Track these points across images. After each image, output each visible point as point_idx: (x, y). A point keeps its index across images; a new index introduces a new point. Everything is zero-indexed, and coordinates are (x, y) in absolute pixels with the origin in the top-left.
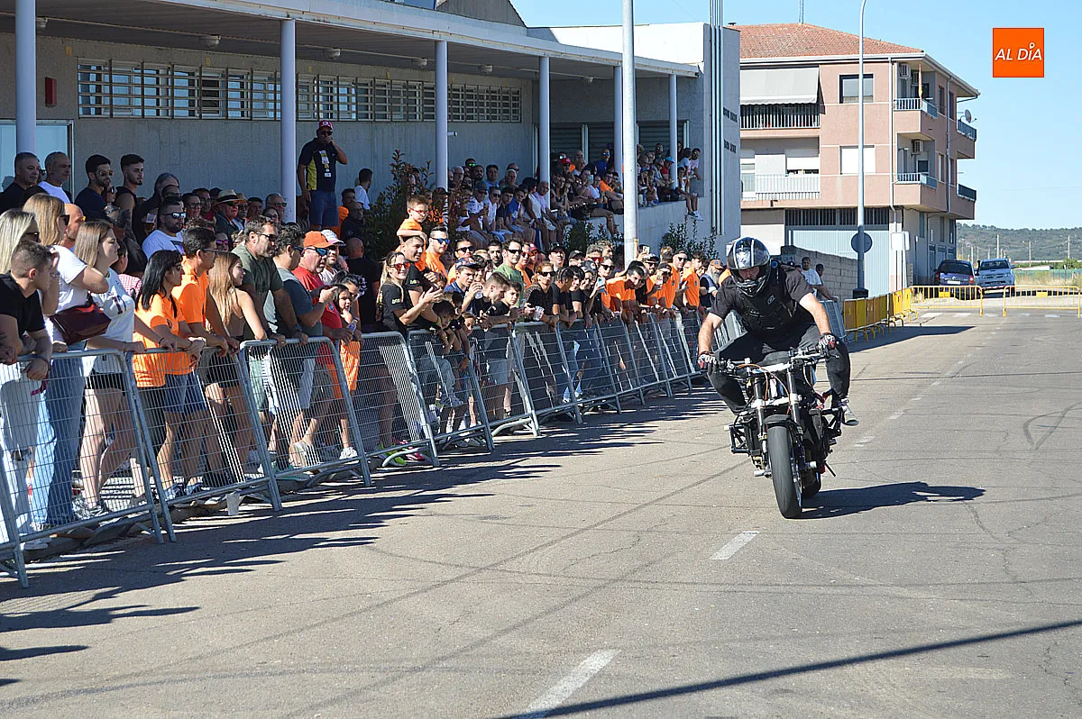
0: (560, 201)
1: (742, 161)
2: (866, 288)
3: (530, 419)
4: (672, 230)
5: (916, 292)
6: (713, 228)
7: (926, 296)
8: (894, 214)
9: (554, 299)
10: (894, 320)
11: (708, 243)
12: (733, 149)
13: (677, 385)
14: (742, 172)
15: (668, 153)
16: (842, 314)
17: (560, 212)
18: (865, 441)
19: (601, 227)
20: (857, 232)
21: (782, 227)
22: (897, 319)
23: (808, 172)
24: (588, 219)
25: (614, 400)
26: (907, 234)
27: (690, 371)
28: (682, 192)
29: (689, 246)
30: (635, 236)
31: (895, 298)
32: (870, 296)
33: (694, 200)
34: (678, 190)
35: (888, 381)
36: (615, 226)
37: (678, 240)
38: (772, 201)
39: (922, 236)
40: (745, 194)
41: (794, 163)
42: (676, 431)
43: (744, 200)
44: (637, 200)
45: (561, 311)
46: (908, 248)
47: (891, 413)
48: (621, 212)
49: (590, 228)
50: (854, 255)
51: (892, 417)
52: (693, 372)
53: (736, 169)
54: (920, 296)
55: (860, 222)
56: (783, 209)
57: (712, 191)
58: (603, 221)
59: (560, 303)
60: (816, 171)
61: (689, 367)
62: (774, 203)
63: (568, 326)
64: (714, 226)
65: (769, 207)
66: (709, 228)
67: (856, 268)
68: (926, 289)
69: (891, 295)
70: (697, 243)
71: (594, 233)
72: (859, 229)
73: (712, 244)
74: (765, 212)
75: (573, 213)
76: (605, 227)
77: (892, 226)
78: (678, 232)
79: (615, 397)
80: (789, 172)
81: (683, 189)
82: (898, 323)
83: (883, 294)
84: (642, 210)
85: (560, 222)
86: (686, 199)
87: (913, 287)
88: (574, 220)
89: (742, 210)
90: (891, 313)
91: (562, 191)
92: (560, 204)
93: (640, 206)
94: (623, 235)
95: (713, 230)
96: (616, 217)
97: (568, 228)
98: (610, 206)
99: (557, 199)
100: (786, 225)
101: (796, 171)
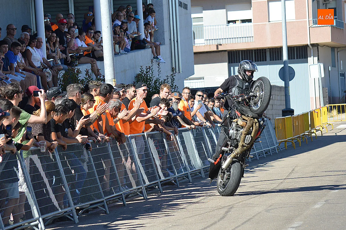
0: (54, 52)
1: (193, 16)
2: (292, 107)
3: (37, 222)
4: (142, 71)
5: (331, 109)
6: (173, 68)
7: (339, 112)
8: (311, 50)
9: (52, 129)
10: (315, 131)
11: (170, 80)
12: (186, 7)
13: (150, 189)
14: (193, 24)
15: (136, 12)
16: (275, 129)
17: (55, 60)
18: (296, 225)
19: (87, 72)
20: (283, 66)
21: (226, 64)
22: (317, 130)
23: (243, 21)
24: (76, 65)
25: (103, 204)
26: (322, 65)
27: (160, 178)
28: (148, 42)
29: (155, 82)
30: (113, 77)
31: (315, 115)
32: (296, 114)
33: (157, 48)
34: (144, 41)
35: (312, 179)
36: (98, 70)
37: (147, 78)
38: (217, 46)
39: (334, 66)
40: (197, 41)
41: (233, 15)
42: (151, 225)
43: (196, 45)
44: (114, 49)
45: (58, 138)
46: (323, 76)
47: (315, 203)
48: (101, 59)
49: (79, 72)
50: (282, 84)
51: (317, 206)
52: (163, 178)
53: (188, 23)
54: (335, 112)
55: (285, 57)
56: (226, 51)
57: (170, 40)
58: (88, 66)
59: (56, 131)
60: (249, 21)
61: (159, 175)
62: (219, 46)
63: (64, 148)
64: (174, 66)
65: (215, 49)
66: (170, 68)
67: (283, 93)
68: (339, 107)
69: (311, 113)
70: (162, 80)
71: (82, 76)
72: (285, 63)
73: (173, 80)
74: (212, 54)
75: (65, 62)
76: (90, 71)
77: (310, 59)
78: (147, 72)
79: (103, 201)
80: (229, 22)
81: (149, 39)
82: (319, 134)
83: (305, 111)
84: (118, 58)
85: (55, 68)
86: (151, 47)
87: (328, 105)
88: (66, 67)
89: (195, 53)
90: (313, 126)
91: (54, 44)
92: (54, 54)
93: (116, 54)
94: (104, 76)
95: (173, 70)
96: (98, 63)
97: (62, 73)
98: (93, 54)
99: (52, 51)
100: (229, 63)
101: (234, 22)
